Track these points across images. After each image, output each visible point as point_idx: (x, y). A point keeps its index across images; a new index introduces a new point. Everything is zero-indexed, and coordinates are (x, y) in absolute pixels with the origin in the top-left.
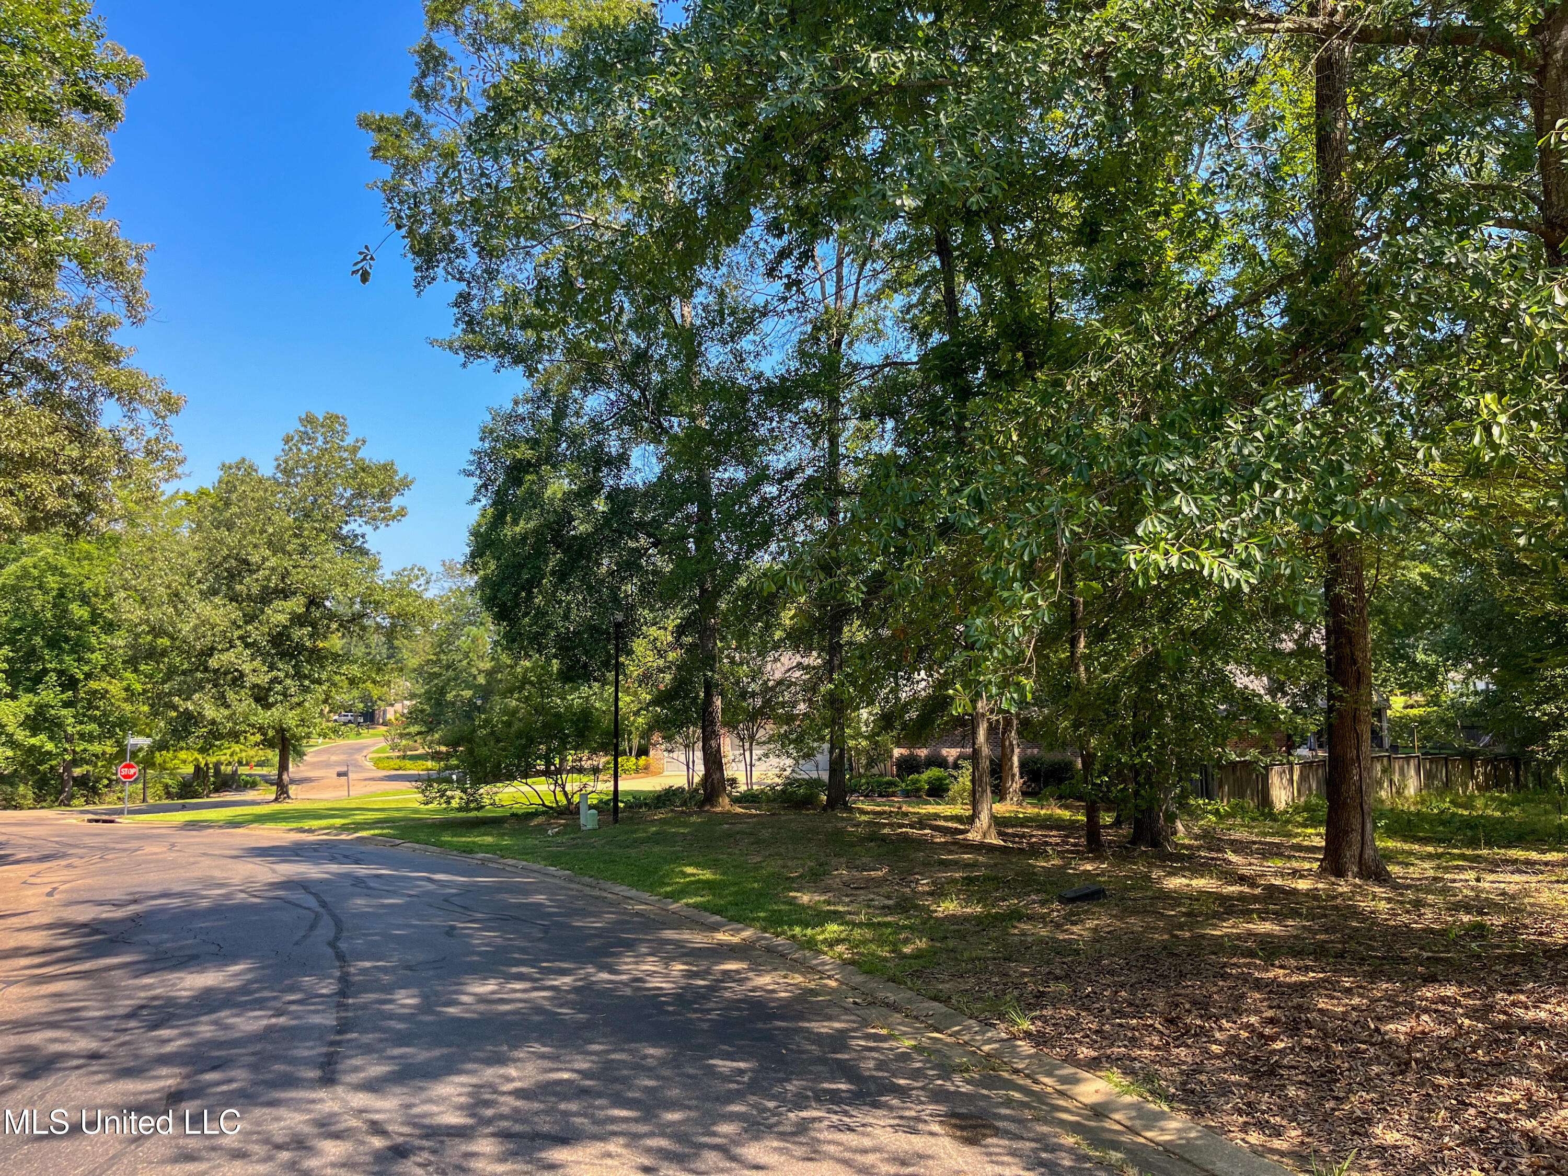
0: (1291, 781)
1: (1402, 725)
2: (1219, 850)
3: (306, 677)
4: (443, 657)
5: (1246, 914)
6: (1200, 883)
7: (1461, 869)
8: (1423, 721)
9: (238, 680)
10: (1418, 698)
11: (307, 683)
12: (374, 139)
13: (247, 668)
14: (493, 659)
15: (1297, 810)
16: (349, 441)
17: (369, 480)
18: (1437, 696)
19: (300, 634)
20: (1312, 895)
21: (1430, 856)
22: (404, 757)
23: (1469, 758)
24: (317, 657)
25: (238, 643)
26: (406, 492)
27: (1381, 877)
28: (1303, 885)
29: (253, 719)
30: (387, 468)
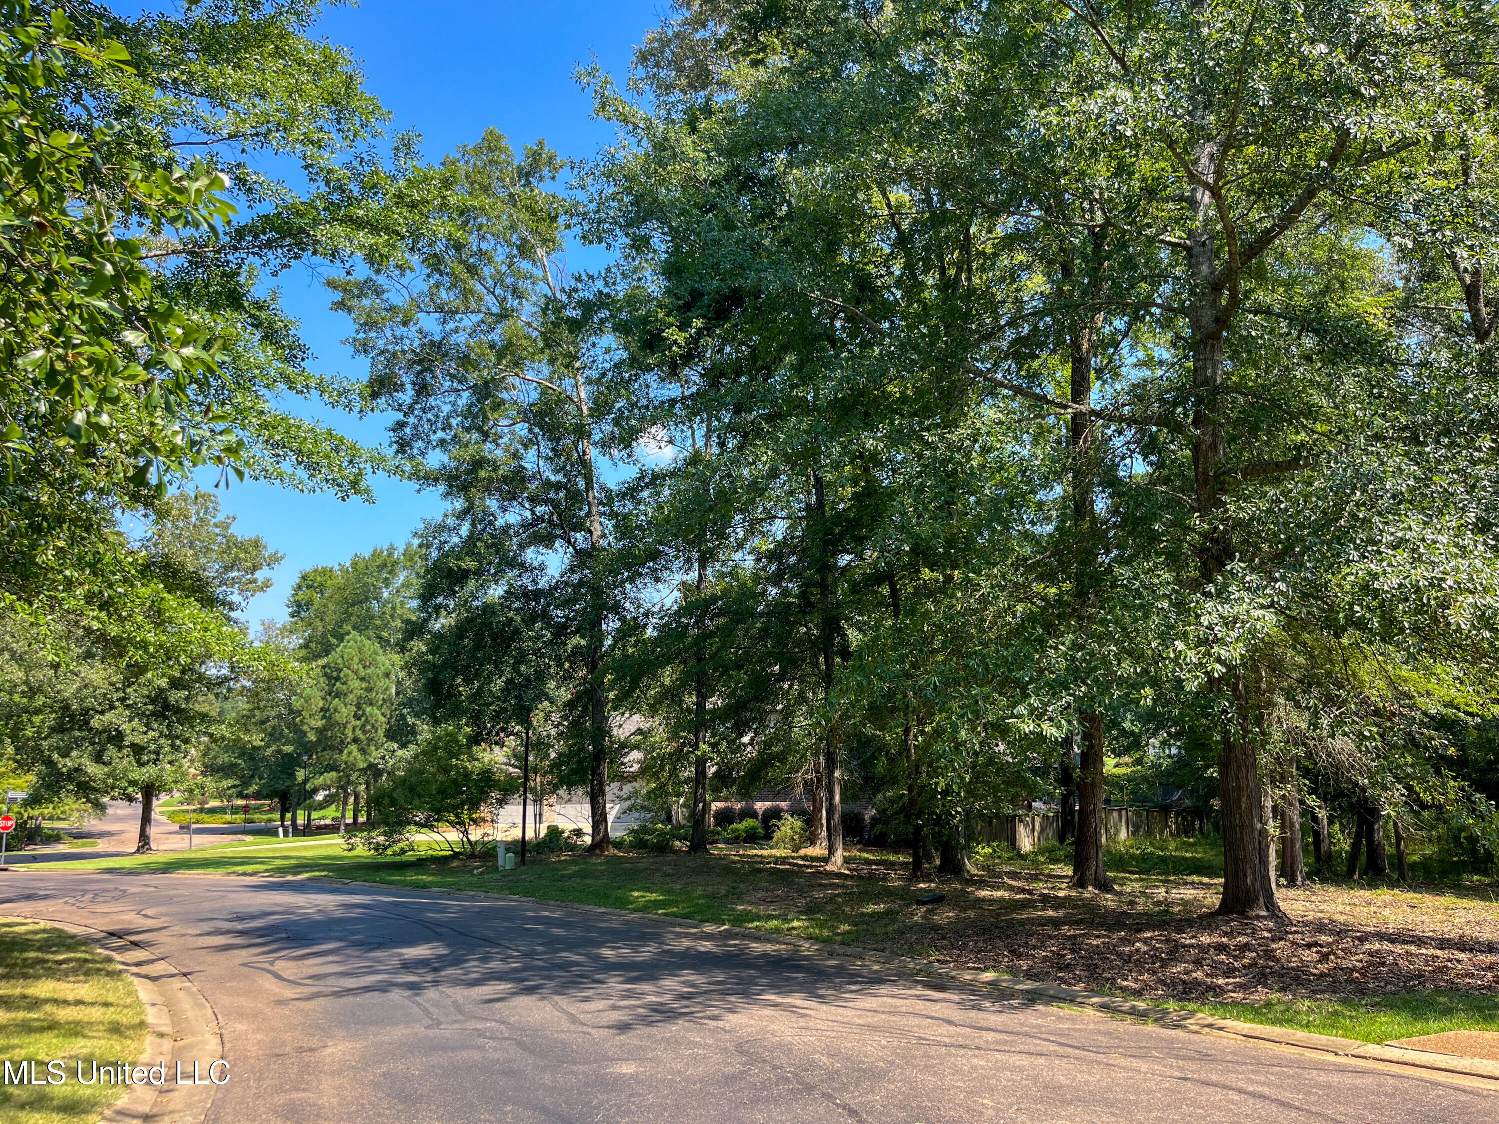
0: (1033, 830)
1: (1115, 782)
2: (998, 877)
3: (177, 737)
4: (257, 713)
5: (1035, 908)
6: (999, 894)
7: (1157, 887)
8: (1130, 779)
9: (117, 739)
10: (1127, 759)
11: (178, 742)
12: (338, 296)
13: (126, 727)
14: (324, 717)
15: (1042, 852)
16: (220, 517)
17: (242, 555)
18: (1141, 758)
19: (176, 696)
20: (1067, 898)
21: (1136, 880)
22: (202, 810)
23: (1165, 810)
24: (185, 717)
25: (117, 704)
26: (276, 566)
27: (1110, 890)
28: (1061, 894)
29: (132, 776)
30: (257, 544)
